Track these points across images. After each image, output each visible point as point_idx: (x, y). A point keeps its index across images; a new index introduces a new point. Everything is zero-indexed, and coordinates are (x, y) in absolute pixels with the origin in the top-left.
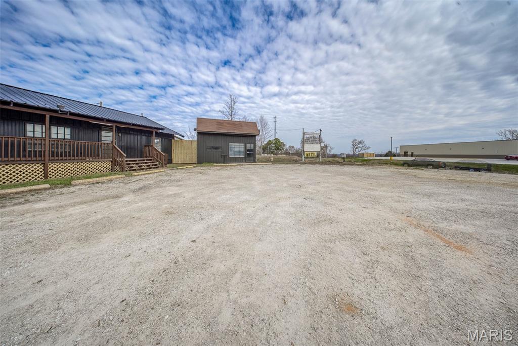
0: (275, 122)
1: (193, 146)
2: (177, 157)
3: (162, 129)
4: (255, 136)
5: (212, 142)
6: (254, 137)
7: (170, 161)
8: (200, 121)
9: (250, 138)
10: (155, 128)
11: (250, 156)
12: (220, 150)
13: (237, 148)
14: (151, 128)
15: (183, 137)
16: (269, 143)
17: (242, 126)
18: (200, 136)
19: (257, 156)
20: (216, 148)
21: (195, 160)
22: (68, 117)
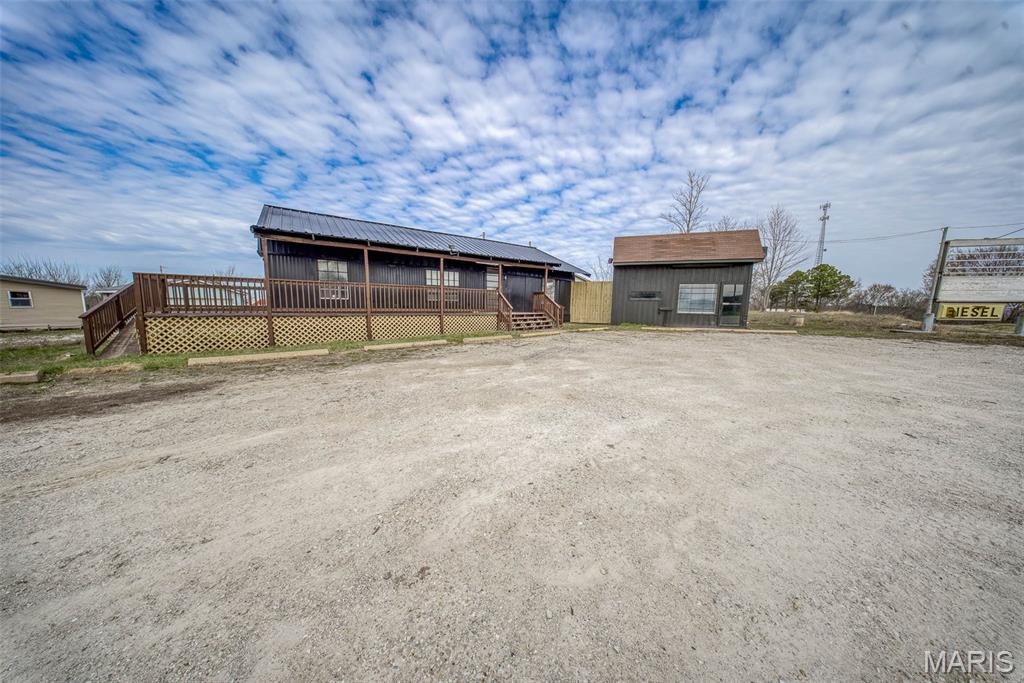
0: (824, 219)
1: (604, 292)
2: (577, 312)
3: (557, 265)
4: (750, 264)
5: (641, 283)
6: (746, 268)
7: (567, 318)
8: (620, 243)
9: (738, 269)
10: (548, 264)
11: (731, 312)
12: (657, 299)
13: (698, 294)
14: (543, 264)
15: (589, 275)
16: (797, 278)
17: (714, 243)
18: (619, 271)
19: (751, 313)
20: (649, 295)
21: (608, 318)
22: (458, 258)
